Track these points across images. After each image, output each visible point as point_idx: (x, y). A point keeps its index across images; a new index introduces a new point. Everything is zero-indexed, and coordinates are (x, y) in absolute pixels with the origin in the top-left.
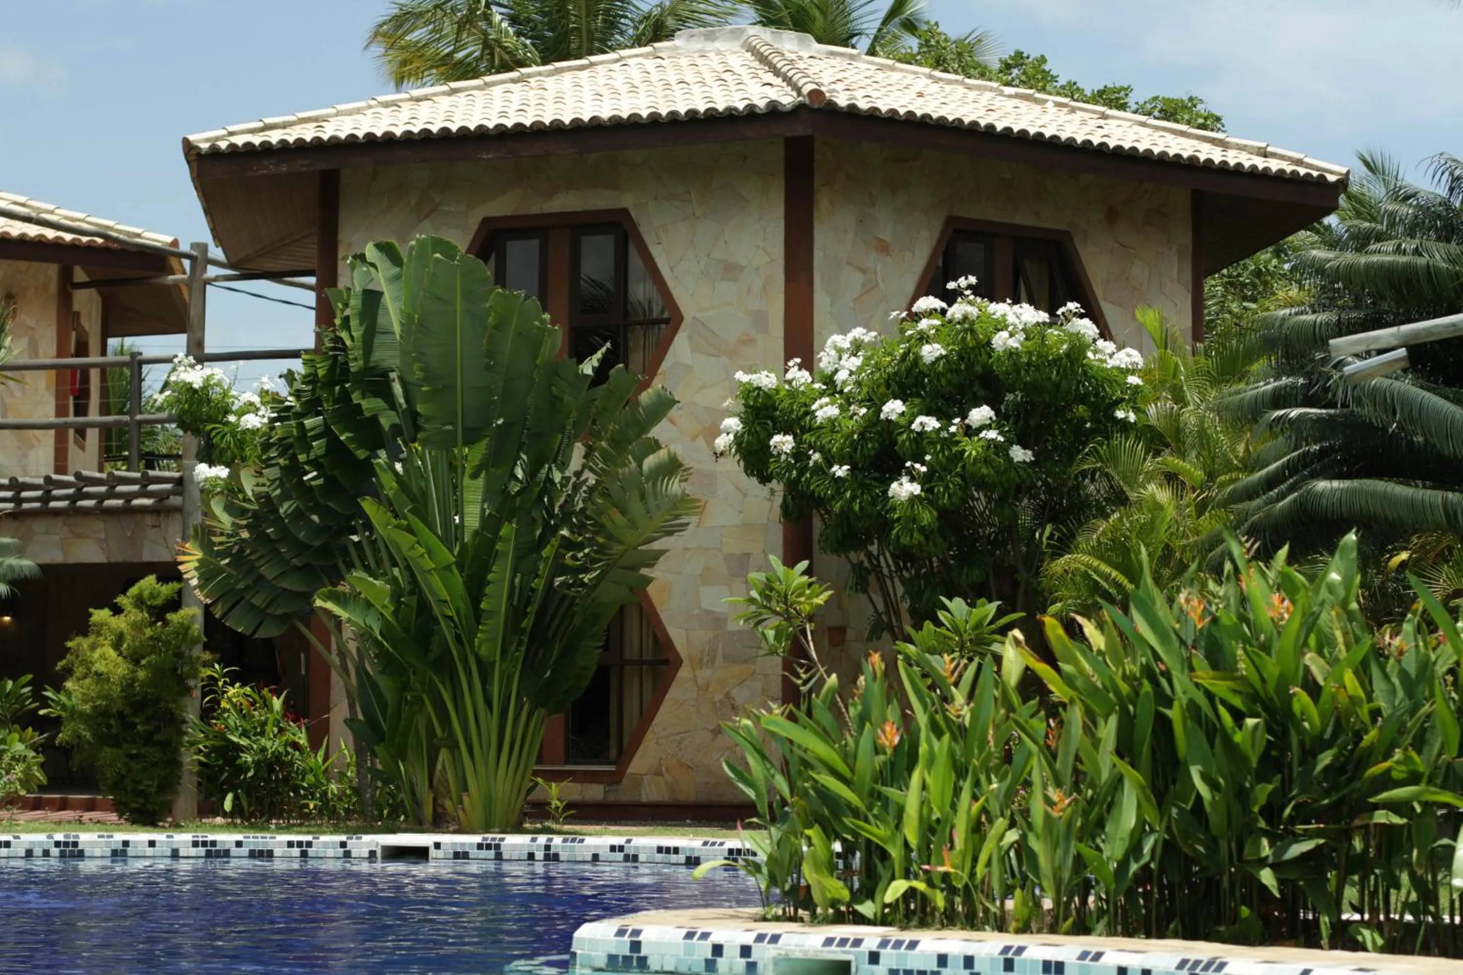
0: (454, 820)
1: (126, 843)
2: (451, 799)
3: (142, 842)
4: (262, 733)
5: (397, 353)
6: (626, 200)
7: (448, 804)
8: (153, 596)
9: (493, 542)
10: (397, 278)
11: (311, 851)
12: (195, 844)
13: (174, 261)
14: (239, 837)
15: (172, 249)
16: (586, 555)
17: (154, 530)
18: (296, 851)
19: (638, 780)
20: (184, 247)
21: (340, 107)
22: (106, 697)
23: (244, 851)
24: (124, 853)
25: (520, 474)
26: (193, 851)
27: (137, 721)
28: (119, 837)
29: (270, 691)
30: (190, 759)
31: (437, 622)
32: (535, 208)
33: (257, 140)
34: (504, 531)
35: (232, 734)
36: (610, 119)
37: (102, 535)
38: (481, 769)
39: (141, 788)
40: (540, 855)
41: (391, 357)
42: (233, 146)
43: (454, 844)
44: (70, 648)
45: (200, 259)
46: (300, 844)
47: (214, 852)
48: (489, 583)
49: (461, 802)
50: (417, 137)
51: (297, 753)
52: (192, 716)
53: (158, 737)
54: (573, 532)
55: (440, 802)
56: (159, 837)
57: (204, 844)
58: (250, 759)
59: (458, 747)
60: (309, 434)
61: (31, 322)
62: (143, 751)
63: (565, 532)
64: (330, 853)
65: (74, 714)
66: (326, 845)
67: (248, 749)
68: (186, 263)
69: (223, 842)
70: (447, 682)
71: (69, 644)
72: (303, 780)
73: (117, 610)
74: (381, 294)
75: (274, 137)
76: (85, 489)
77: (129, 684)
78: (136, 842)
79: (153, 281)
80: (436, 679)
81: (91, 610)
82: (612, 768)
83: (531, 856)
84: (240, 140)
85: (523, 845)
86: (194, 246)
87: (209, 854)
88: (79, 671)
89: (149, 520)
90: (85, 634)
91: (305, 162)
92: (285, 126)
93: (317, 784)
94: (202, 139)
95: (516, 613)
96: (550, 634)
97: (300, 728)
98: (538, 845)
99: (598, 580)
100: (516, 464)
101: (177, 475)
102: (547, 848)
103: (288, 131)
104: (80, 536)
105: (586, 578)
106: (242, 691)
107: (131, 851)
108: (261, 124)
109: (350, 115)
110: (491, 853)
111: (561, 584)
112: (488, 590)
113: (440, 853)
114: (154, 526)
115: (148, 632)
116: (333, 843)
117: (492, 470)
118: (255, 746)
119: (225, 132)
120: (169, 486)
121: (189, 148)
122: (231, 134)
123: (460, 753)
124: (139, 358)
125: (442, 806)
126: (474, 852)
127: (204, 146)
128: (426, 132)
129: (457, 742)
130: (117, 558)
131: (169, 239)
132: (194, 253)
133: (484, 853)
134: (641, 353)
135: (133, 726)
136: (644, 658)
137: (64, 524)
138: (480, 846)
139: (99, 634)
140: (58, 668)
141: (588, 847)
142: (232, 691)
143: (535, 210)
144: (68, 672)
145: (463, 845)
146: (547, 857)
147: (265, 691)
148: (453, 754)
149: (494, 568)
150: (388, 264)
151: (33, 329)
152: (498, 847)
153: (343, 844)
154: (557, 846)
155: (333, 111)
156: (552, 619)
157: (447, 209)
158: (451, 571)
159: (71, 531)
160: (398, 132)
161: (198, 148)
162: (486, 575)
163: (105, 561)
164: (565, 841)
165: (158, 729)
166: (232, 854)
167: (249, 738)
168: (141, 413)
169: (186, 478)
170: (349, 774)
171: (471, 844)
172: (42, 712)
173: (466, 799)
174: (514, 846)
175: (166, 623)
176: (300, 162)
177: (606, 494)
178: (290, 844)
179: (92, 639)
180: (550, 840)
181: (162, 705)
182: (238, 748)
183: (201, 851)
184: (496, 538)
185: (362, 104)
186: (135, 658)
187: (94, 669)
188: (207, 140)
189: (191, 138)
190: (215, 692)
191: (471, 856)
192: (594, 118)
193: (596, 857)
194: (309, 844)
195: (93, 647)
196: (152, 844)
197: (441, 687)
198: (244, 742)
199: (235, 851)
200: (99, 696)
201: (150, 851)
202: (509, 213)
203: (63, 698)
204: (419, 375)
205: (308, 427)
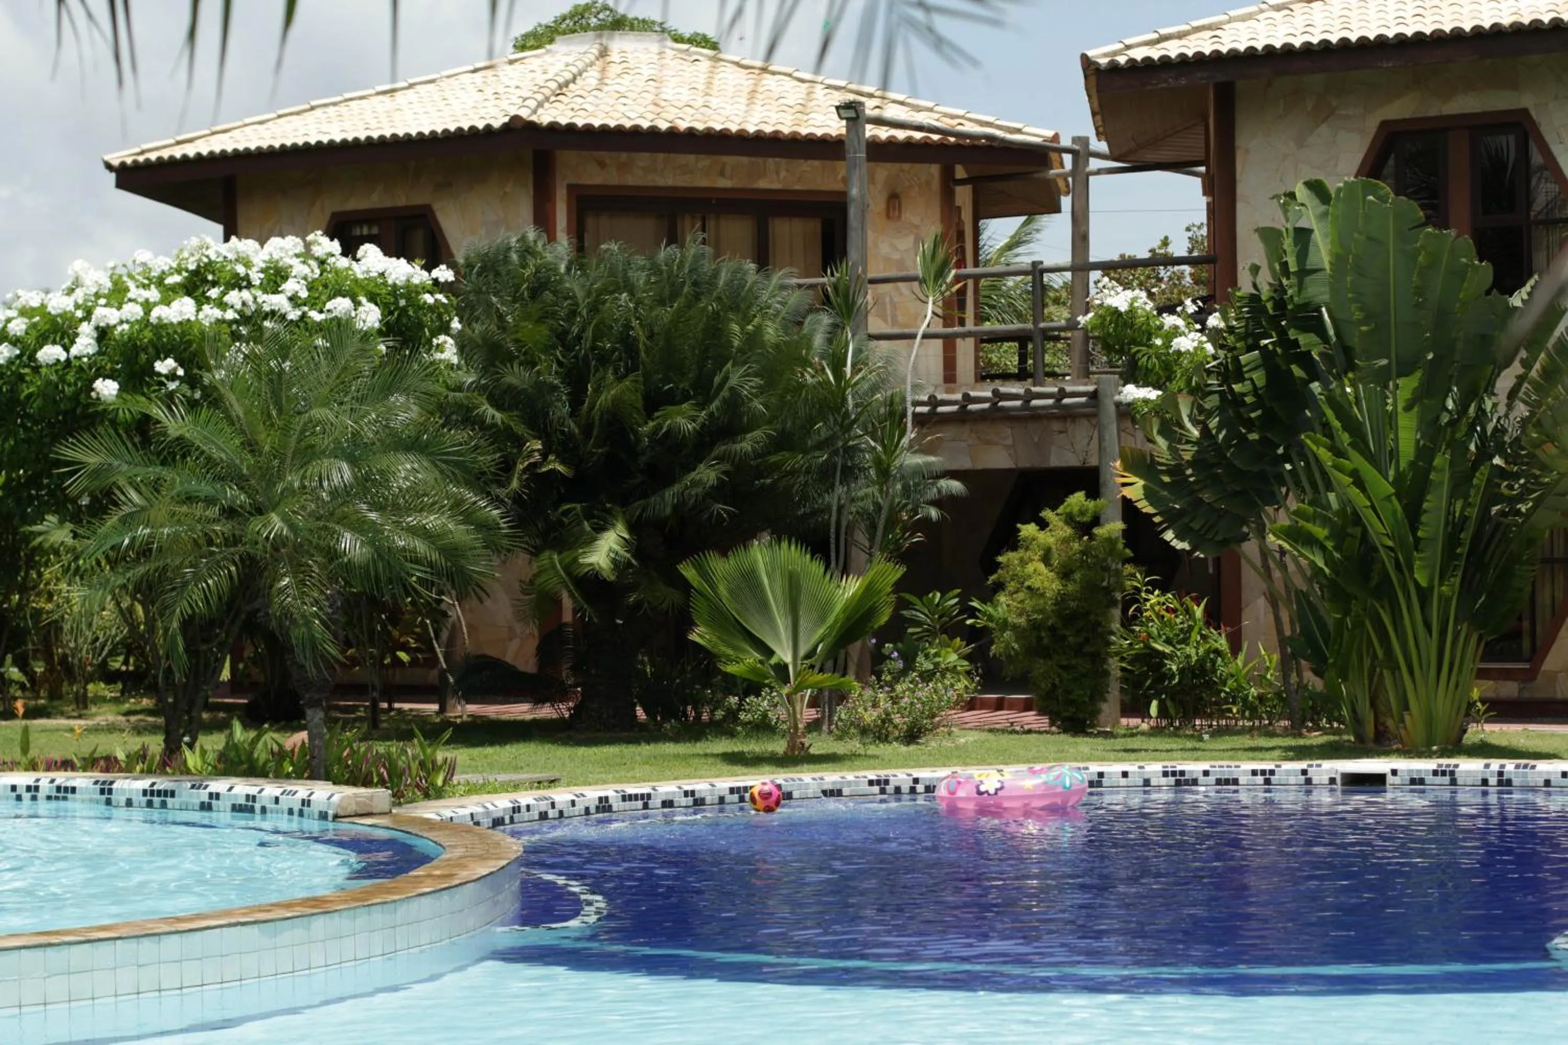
0: (1396, 737)
1: (1101, 775)
2: (1392, 717)
3: (1116, 773)
4: (1185, 641)
5: (1327, 289)
6: (1526, 100)
7: (1390, 723)
8: (1082, 513)
9: (1428, 472)
10: (1325, 214)
11: (1274, 779)
12: (1165, 774)
13: (1054, 156)
14: (1205, 766)
15: (1055, 145)
16: (1521, 486)
17: (1062, 435)
18: (1260, 779)
19: (1552, 678)
20: (1066, 142)
21: (1233, 13)
22: (1041, 611)
23: (1212, 779)
24: (1099, 784)
25: (1450, 404)
26: (1164, 781)
27: (1067, 633)
28: (1095, 768)
29: (1192, 598)
30: (1114, 666)
31: (1376, 550)
32: (1433, 110)
33: (1155, 53)
34: (1437, 462)
35: (1156, 642)
36: (1512, 25)
37: (1009, 442)
38: (1422, 689)
39: (1072, 697)
40: (1493, 781)
41: (1322, 294)
42: (1132, 61)
43: (1410, 771)
44: (1000, 563)
45: (1081, 153)
46: (1263, 772)
47: (1182, 781)
48: (1425, 511)
49: (1402, 720)
50: (1316, 48)
51: (1219, 659)
52: (1116, 626)
53: (1088, 649)
54: (1507, 462)
55: (1382, 719)
56: (1131, 767)
57: (1174, 774)
58: (1174, 668)
59: (1399, 668)
60: (1245, 369)
61: (916, 220)
62: (1073, 662)
63: (1497, 461)
64: (1292, 780)
65: (1004, 625)
66: (1288, 773)
67: (1171, 657)
68: (1067, 159)
69: (1191, 772)
70: (1387, 607)
71: (1000, 559)
72: (1225, 685)
73: (1043, 525)
74: (1310, 231)
75: (1173, 49)
76: (1000, 404)
77: (1061, 600)
78: (1110, 773)
79: (1036, 175)
80: (1377, 605)
81: (1019, 525)
82: (1526, 666)
83: (1485, 782)
84: (1138, 54)
85: (1477, 772)
86: (1075, 140)
87: (1178, 783)
88: (1011, 586)
89: (1056, 426)
90: (1014, 548)
91: (1205, 75)
92: (1180, 36)
93: (1240, 688)
94: (1100, 54)
95: (1452, 541)
96: (1487, 559)
97: (1220, 634)
98: (1492, 772)
99: (1534, 508)
100: (1447, 396)
101: (1091, 388)
102: (1501, 774)
103: (1184, 42)
104: (988, 442)
105: (1523, 508)
106: (1162, 599)
107: (1105, 781)
108: (1156, 36)
109: (1244, 21)
110: (1447, 779)
111: (1498, 511)
112: (1424, 518)
113: (1396, 780)
114: (1061, 432)
115: (1076, 546)
116: (1295, 771)
117: (1426, 401)
118: (1179, 653)
119: (1121, 46)
120: (1083, 399)
121: (1087, 63)
122: (1128, 47)
123: (1401, 676)
124: (1040, 267)
125: (1383, 724)
126: (1429, 779)
127: (1104, 61)
128: (1325, 43)
129: (1397, 663)
130: (1025, 463)
131: (1050, 134)
132: (1076, 147)
133: (1439, 779)
134: (1545, 253)
135: (1064, 638)
136: (1556, 555)
137: (972, 431)
138: (1435, 773)
139: (1027, 549)
140: (989, 582)
141: (1540, 773)
142: (1153, 599)
143: (1433, 113)
144: (999, 586)
145: (1419, 771)
146: (1500, 783)
147: (1187, 599)
148: (1393, 673)
149: (1429, 497)
150: (1317, 201)
151: (917, 227)
152: (1452, 773)
153: (1304, 772)
154: (1510, 772)
155: (1226, 17)
156: (1487, 547)
157: (1343, 112)
158: (1391, 502)
159: (979, 438)
160: (1297, 43)
161: (1097, 63)
162: (1422, 504)
163: (1013, 466)
164: (1517, 767)
165: (1087, 640)
166: (1200, 782)
167: (1174, 646)
168: (1044, 321)
169: (1100, 391)
170: (1269, 676)
171: (1427, 771)
172: (969, 622)
173: (1407, 718)
174: (1469, 773)
175: (1092, 537)
176: (1199, 75)
177: (1539, 425)
178: (1254, 773)
179: (1021, 553)
180: (1503, 766)
181: (1092, 617)
182: (1163, 655)
183: (1171, 780)
184: (1430, 468)
185: (1253, 9)
186: (1065, 574)
187: (1027, 583)
188: (1105, 55)
189: (1090, 54)
190: (1137, 601)
191: (1427, 782)
192: (1495, 25)
193: (1547, 783)
194: (1272, 772)
195: (1023, 563)
196: (1125, 774)
197: (1381, 611)
198: (1168, 650)
199: (1202, 779)
200: (1034, 611)
201: (1123, 781)
202: (1407, 116)
203: (990, 609)
204: (1358, 315)
205: (1243, 362)
